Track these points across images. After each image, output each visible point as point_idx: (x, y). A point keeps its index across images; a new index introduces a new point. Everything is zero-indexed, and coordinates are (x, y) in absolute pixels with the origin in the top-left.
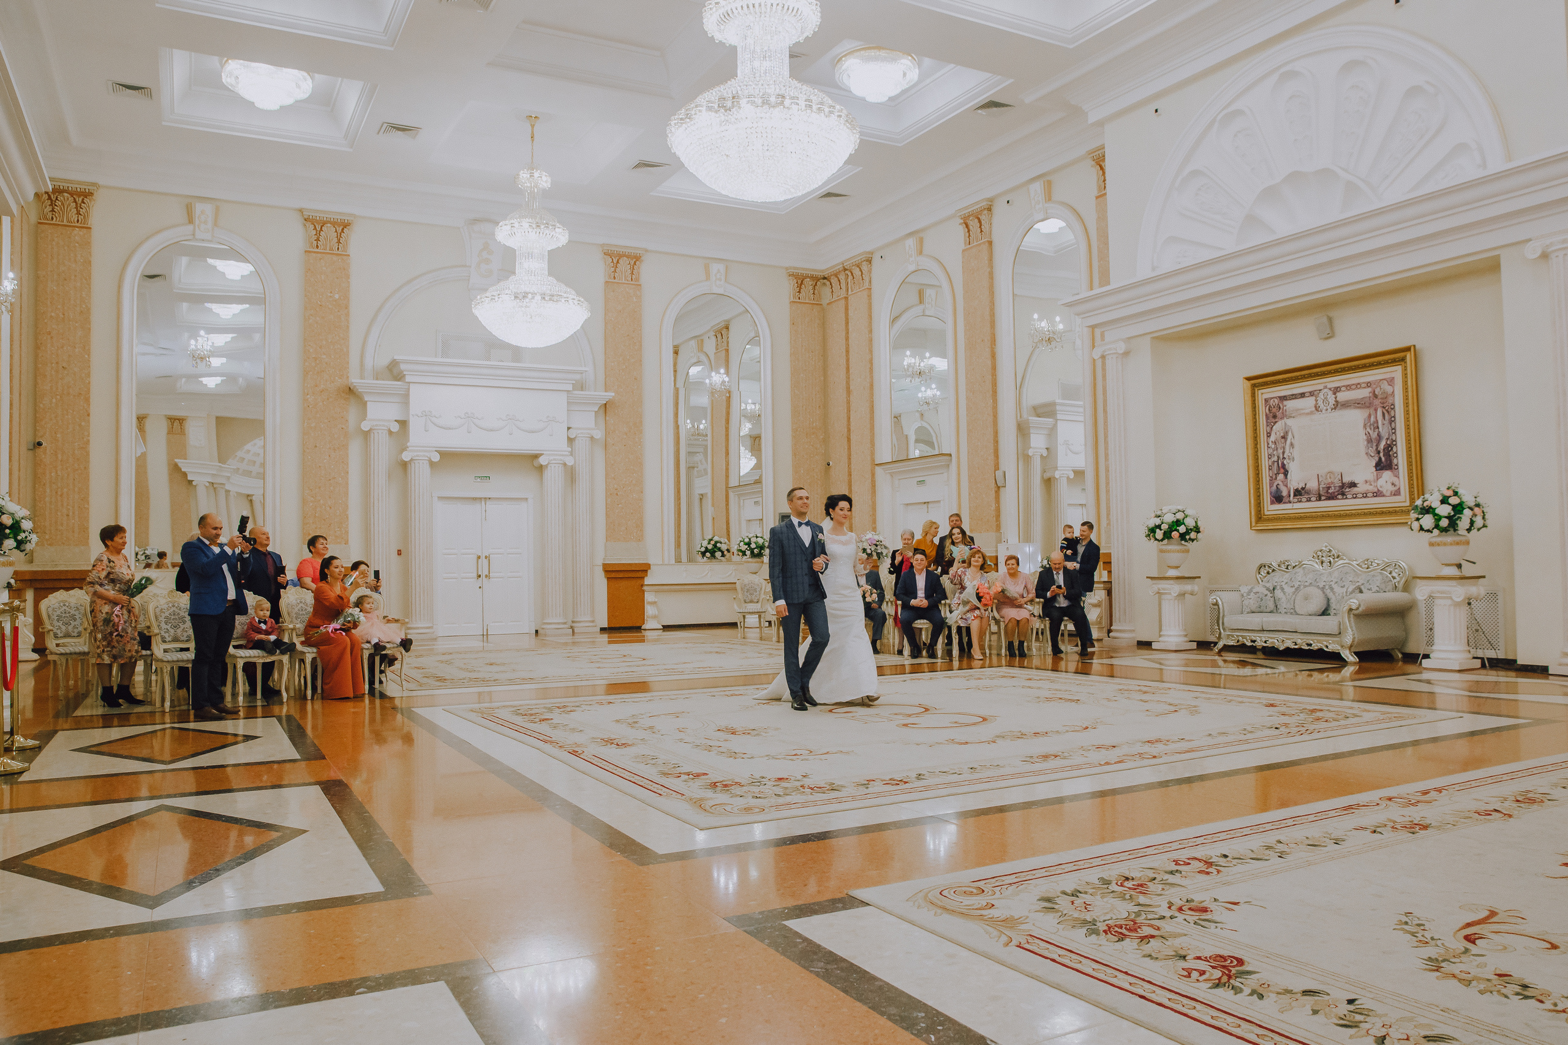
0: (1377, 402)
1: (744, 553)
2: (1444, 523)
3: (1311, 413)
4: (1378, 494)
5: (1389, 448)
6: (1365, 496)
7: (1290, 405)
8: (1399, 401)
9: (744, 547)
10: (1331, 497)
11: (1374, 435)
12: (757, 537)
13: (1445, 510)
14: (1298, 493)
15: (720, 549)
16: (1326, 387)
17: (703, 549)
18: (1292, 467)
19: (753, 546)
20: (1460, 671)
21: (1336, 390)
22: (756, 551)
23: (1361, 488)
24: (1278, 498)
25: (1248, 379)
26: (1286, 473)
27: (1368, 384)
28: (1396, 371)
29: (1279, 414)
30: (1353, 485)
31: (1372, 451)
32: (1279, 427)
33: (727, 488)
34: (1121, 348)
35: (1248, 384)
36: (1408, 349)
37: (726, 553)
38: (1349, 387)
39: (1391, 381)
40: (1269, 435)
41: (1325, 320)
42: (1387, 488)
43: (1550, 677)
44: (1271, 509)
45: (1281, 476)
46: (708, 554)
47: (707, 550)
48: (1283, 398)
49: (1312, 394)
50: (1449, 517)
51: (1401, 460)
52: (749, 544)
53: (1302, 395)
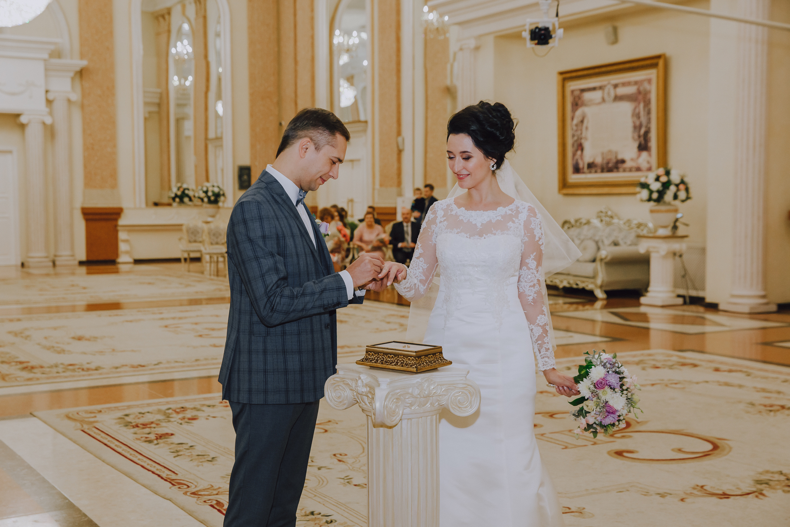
0: (640, 97)
1: (202, 200)
2: (655, 196)
3: (599, 104)
4: (638, 169)
5: (647, 133)
6: (631, 170)
7: (587, 96)
8: (653, 97)
9: (202, 195)
10: (610, 170)
11: (638, 123)
12: (213, 186)
13: (656, 186)
14: (591, 166)
15: (187, 196)
16: (609, 83)
17: (173, 195)
18: (587, 145)
19: (210, 194)
20: (663, 307)
21: (616, 86)
22: (212, 198)
23: (628, 164)
24: (577, 170)
25: (561, 73)
26: (582, 150)
27: (636, 83)
28: (652, 74)
29: (580, 103)
30: (623, 161)
31: (636, 137)
32: (579, 112)
33: (206, 139)
34: (472, 43)
35: (561, 77)
36: (659, 57)
37: (193, 198)
38: (624, 84)
39: (649, 81)
40: (573, 119)
41: (610, 29)
42: (644, 165)
43: (721, 313)
44: (573, 178)
45: (579, 152)
46: (177, 200)
47: (176, 196)
48: (583, 91)
49: (601, 88)
50: (658, 191)
51: (653, 143)
52: (206, 192)
53: (594, 89)
